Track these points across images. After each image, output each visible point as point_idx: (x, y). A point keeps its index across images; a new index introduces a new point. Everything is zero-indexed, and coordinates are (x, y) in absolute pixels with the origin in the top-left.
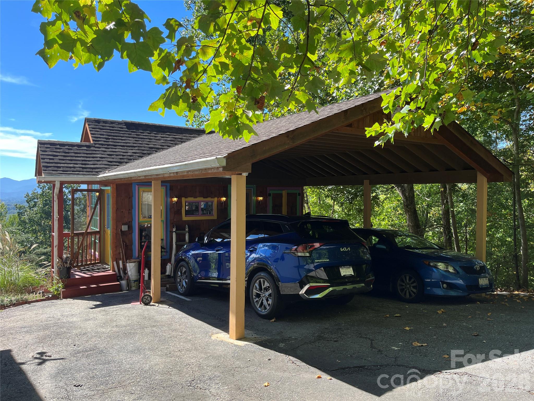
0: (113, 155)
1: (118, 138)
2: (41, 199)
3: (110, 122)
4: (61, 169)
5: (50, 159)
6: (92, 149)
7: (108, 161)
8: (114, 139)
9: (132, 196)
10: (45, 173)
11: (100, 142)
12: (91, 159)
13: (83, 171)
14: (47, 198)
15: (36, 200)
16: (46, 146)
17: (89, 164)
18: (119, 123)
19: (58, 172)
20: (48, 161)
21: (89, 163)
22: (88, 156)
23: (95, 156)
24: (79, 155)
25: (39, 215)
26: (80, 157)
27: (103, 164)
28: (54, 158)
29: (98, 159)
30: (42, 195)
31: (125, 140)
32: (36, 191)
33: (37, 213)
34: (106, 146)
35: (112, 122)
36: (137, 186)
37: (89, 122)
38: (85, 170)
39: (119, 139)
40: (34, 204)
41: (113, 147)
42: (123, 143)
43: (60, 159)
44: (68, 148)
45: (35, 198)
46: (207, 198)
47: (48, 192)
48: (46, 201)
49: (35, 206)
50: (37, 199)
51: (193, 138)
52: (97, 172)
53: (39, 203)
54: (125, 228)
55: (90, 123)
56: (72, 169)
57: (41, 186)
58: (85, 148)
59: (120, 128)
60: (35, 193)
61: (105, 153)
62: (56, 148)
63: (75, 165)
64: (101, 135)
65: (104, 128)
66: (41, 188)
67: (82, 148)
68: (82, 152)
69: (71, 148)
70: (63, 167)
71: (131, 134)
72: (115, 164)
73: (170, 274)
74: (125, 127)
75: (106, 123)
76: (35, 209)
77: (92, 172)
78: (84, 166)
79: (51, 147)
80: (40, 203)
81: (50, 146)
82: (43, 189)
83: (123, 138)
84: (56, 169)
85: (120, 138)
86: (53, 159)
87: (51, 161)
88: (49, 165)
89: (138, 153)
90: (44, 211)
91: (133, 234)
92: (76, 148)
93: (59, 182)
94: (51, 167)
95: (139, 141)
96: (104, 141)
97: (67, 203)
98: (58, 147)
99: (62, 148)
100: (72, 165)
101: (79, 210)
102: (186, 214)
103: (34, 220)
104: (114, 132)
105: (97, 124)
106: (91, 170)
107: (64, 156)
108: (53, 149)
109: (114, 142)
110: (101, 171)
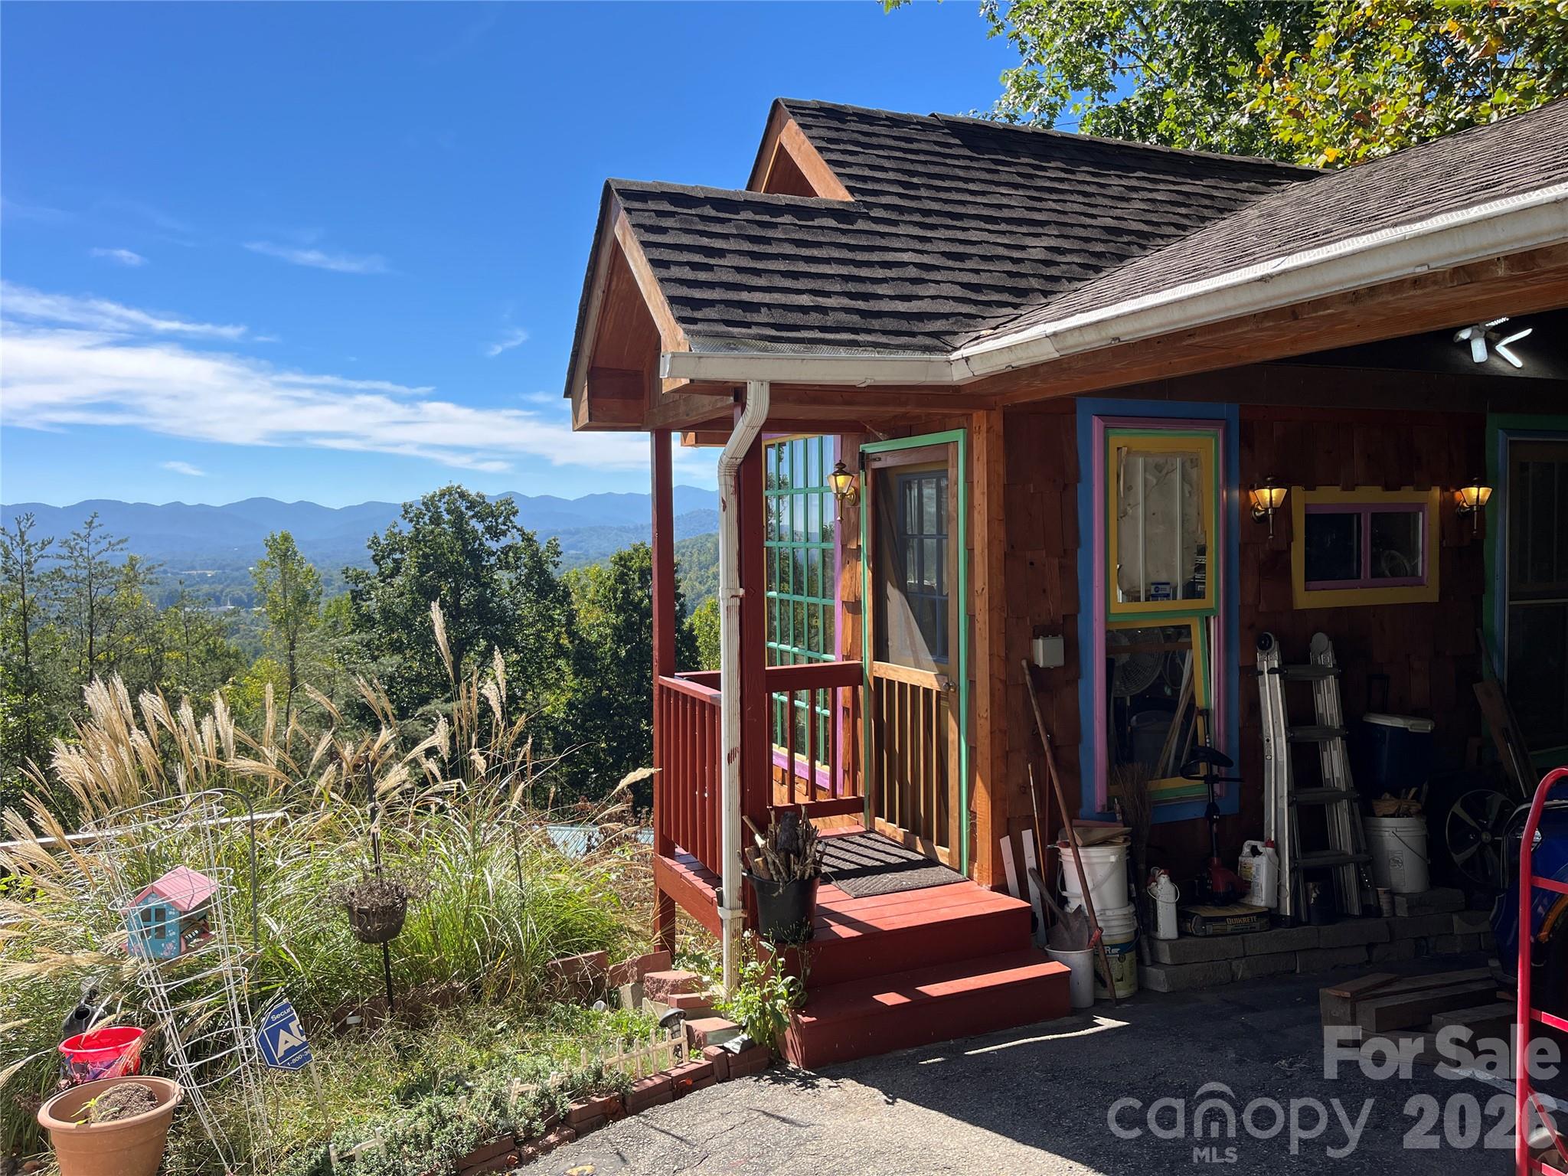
0: (970, 256)
1: (954, 184)
2: (414, 553)
3: (887, 118)
4: (763, 317)
5: (694, 266)
6: (860, 225)
7: (964, 285)
8: (938, 189)
9: (1077, 478)
10: (698, 333)
11: (884, 200)
12: (880, 273)
13: (869, 331)
14: (428, 550)
15: (398, 556)
16: (652, 205)
17: (880, 297)
18: (925, 126)
19: (754, 330)
20: (687, 273)
21: (881, 290)
22: (860, 256)
23: (890, 257)
24: (815, 252)
25: (406, 600)
26: (828, 261)
27: (946, 298)
28: (712, 261)
29: (913, 272)
30: (414, 539)
31: (983, 193)
32: (396, 530)
33: (402, 594)
34: (917, 218)
35: (895, 121)
36: (1097, 424)
37: (802, 115)
38: (876, 324)
39: (958, 190)
40: (394, 568)
41: (950, 222)
42: (985, 205)
43: (739, 270)
44: (758, 218)
45: (394, 550)
46: (1396, 487)
47: (432, 532)
48: (426, 556)
49: (396, 571)
50: (402, 552)
51: (1254, 198)
52: (935, 335)
53: (408, 562)
54: (1044, 652)
55: (809, 121)
56: (814, 318)
57: (412, 515)
58: (832, 223)
59: (936, 143)
60: (395, 534)
61: (928, 247)
62: (704, 218)
63: (820, 299)
64: (872, 167)
65: (874, 141)
66: (411, 521)
67: (816, 222)
68: (828, 240)
69: (767, 218)
70: (769, 306)
71: (997, 171)
72: (996, 297)
73: (1275, 905)
74: (957, 141)
75: (871, 124)
76: (398, 580)
77: (913, 334)
78: (861, 305)
79: (679, 210)
80: (410, 562)
81: (672, 209)
82: (418, 523)
83: (972, 187)
84: (737, 314)
85: (961, 185)
86: (709, 268)
87: (702, 276)
88: (697, 294)
89: (1071, 251)
90: (421, 585)
91: (1082, 684)
92: (787, 219)
93: (766, 387)
94: (711, 303)
95: (1046, 200)
96: (900, 195)
97: (484, 563)
98: (709, 211)
99: (730, 220)
100: (805, 300)
101: (514, 584)
102: (1308, 578)
103: (394, 614)
104: (922, 158)
105: (836, 124)
106: (904, 326)
107: (754, 255)
108: (692, 222)
109: (946, 201)
110: (947, 328)
